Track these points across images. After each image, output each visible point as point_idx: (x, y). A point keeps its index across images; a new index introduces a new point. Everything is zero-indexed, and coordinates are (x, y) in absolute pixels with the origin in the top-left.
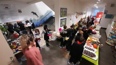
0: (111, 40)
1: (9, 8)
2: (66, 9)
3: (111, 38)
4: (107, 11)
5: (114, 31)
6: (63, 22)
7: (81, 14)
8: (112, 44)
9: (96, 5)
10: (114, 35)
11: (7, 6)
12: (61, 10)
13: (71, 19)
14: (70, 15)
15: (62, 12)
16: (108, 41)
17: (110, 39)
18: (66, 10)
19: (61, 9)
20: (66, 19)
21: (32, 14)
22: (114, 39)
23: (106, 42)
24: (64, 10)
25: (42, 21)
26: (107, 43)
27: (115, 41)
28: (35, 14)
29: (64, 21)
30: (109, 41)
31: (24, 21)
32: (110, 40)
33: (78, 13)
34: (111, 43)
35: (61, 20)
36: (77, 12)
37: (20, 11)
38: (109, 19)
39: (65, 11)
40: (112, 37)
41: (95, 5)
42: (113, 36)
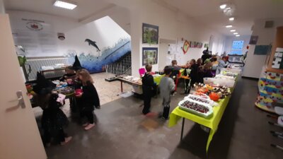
0: (265, 98)
1: (40, 27)
2: (157, 28)
3: (265, 92)
4: (257, 37)
5: (270, 74)
6: (149, 56)
7: (195, 46)
8: (268, 107)
9: (231, 26)
10: (270, 84)
11: (36, 24)
12: (145, 28)
13: (169, 52)
14: (168, 42)
15: (147, 33)
16: (259, 101)
17: (263, 94)
18: (156, 30)
19: (144, 25)
20: (156, 49)
21: (87, 43)
22: (274, 94)
23: (256, 104)
24: (151, 29)
25: (108, 60)
26: (259, 105)
27: (275, 99)
28: (93, 43)
29: (151, 53)
30: (261, 99)
31: (67, 56)
32: (263, 97)
33: (186, 41)
34: (266, 104)
35: (144, 49)
36: (185, 39)
37: (61, 37)
38: (263, 57)
39: (152, 32)
40: (267, 89)
41: (227, 27)
42: (269, 86)
